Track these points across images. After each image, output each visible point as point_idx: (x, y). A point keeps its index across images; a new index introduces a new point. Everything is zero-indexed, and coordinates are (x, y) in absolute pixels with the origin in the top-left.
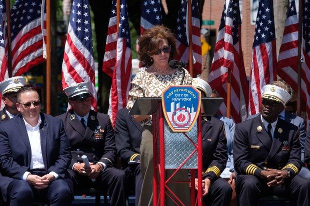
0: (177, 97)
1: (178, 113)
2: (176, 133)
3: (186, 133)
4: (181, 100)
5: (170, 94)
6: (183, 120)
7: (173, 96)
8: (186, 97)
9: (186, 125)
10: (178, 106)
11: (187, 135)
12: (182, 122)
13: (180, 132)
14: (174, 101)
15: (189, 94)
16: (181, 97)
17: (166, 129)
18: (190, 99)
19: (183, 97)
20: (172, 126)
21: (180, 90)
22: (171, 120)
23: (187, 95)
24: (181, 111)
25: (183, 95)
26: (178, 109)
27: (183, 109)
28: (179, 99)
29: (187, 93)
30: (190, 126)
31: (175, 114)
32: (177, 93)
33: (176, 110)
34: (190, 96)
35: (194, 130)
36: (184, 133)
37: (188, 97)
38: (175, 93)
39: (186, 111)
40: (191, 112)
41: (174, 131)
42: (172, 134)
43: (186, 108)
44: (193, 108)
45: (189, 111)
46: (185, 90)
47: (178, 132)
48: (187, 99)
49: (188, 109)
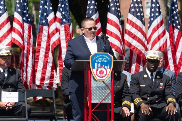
0: (99, 60)
1: (100, 69)
2: (98, 82)
3: (104, 82)
4: (101, 61)
5: (95, 58)
6: (103, 73)
7: (97, 59)
8: (104, 60)
9: (104, 76)
10: (99, 65)
11: (105, 82)
12: (102, 75)
13: (101, 81)
14: (97, 62)
15: (106, 58)
16: (101, 60)
17: (92, 79)
18: (107, 61)
19: (103, 60)
20: (96, 77)
21: (101, 55)
22: (95, 74)
23: (105, 59)
24: (101, 68)
25: (103, 59)
26: (99, 67)
27: (103, 67)
28: (100, 61)
29: (105, 57)
30: (107, 77)
31: (97, 70)
32: (99, 57)
33: (98, 67)
34: (107, 59)
35: (109, 80)
36: (103, 81)
37: (106, 60)
38: (98, 58)
39: (104, 68)
40: (107, 69)
41: (97, 80)
42: (96, 82)
43: (104, 66)
44: (108, 67)
45: (106, 68)
46: (104, 56)
47: (99, 81)
48: (105, 61)
49: (106, 67)
